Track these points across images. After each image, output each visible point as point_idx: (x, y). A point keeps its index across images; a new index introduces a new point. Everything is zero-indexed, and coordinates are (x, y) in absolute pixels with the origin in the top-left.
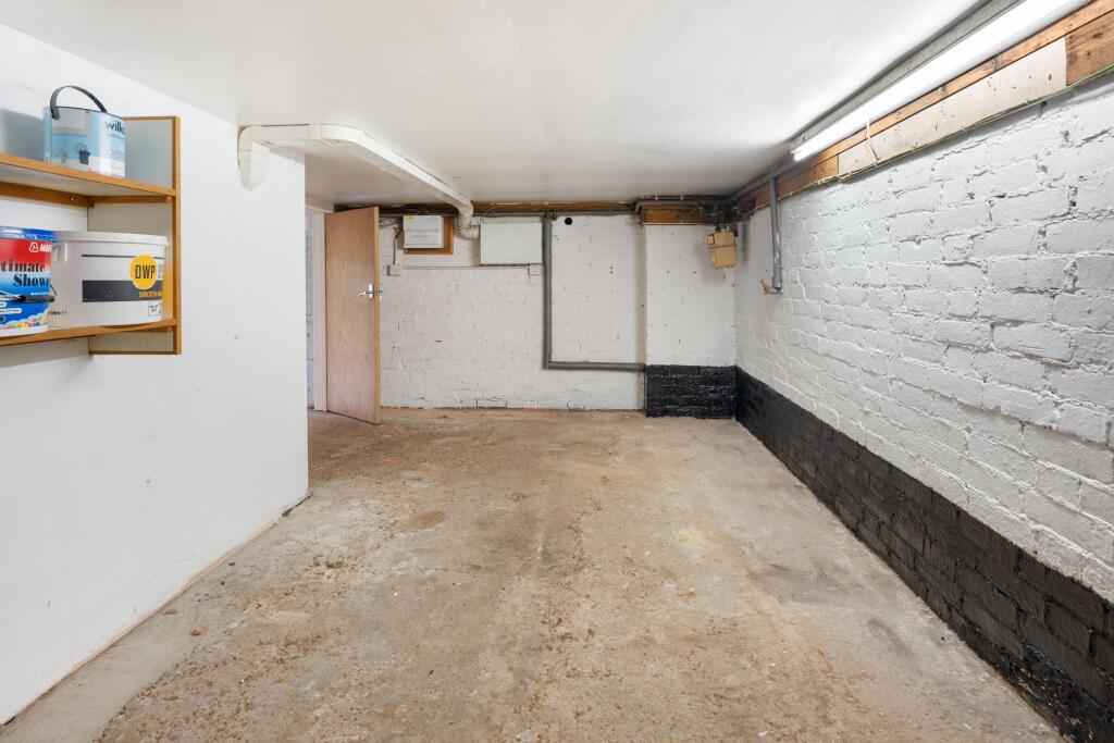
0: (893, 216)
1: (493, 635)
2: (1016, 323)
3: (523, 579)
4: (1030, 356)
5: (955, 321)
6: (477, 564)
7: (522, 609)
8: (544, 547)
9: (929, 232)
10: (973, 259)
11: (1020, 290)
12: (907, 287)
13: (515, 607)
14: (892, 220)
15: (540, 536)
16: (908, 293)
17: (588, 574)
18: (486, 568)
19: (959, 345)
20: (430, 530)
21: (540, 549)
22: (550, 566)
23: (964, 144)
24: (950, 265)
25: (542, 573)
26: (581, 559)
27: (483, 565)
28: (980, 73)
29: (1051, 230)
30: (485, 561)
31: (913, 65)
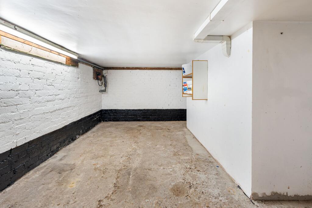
0: (32, 71)
1: (141, 156)
2: (59, 95)
3: (136, 167)
4: (60, 99)
5: (49, 96)
6: (149, 171)
7: (136, 160)
8: (129, 177)
9: (43, 77)
10: (53, 85)
11: (59, 90)
12: (36, 90)
13: (137, 160)
14: (31, 72)
15: (131, 182)
16: (36, 92)
17: (118, 168)
18: (147, 170)
19: (50, 101)
20: (173, 184)
21: (131, 177)
22: (128, 171)
23: (50, 63)
24: (48, 85)
25: (131, 169)
26: (119, 172)
27: (148, 170)
28: (57, 53)
29: (63, 81)
30: (148, 172)
31: (62, 49)
